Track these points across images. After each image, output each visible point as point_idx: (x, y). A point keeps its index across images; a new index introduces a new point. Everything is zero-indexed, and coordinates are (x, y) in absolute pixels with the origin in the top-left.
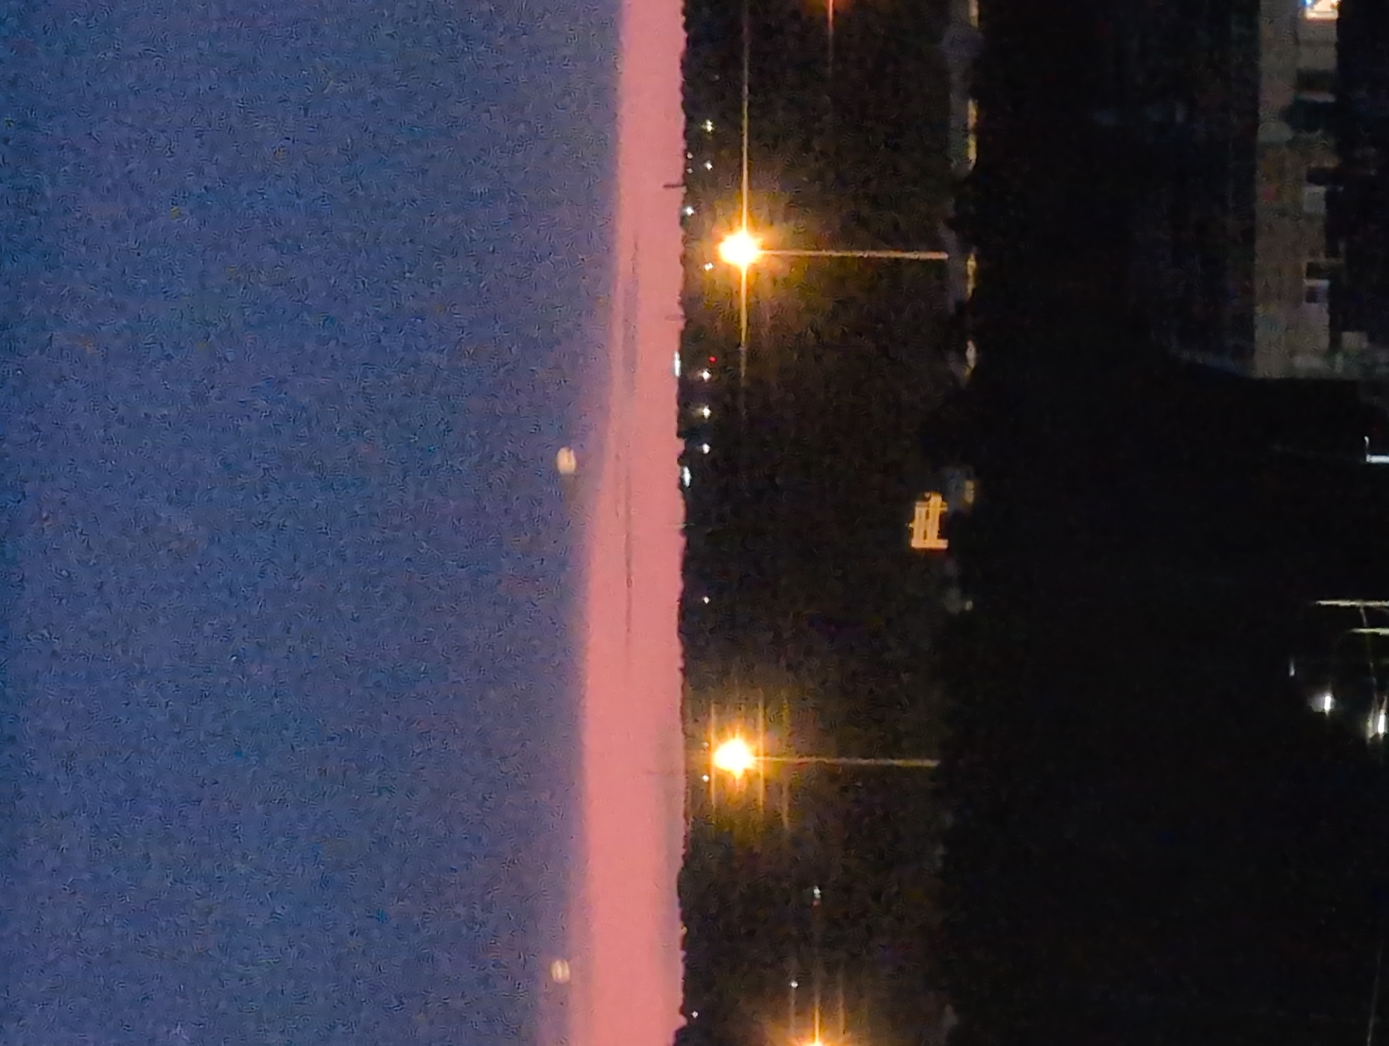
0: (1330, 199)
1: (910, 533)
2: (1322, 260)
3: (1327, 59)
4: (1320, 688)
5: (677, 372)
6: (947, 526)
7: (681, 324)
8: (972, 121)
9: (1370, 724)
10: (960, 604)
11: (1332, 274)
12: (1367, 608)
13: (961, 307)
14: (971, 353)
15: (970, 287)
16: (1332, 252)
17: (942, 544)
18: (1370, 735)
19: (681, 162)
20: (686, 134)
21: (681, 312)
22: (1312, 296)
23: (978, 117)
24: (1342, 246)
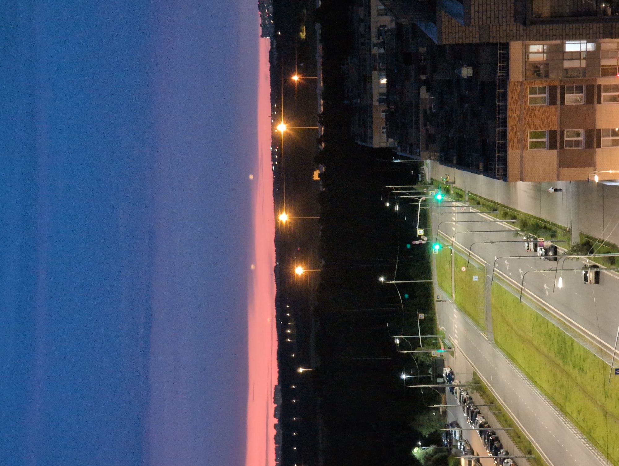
0: (386, 115)
1: (313, 177)
2: (385, 126)
3: (384, 90)
4: (387, 202)
5: (271, 150)
6: (320, 176)
7: (271, 141)
8: (322, 103)
9: (395, 208)
10: (322, 189)
11: (387, 129)
12: (394, 188)
13: (321, 136)
14: (323, 144)
15: (322, 133)
16: (386, 124)
17: (319, 179)
18: (396, 210)
19: (271, 112)
20: (271, 107)
21: (271, 139)
22: (383, 133)
23: (323, 102)
24: (388, 123)
